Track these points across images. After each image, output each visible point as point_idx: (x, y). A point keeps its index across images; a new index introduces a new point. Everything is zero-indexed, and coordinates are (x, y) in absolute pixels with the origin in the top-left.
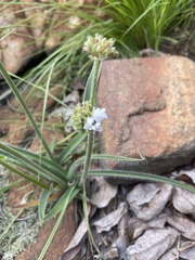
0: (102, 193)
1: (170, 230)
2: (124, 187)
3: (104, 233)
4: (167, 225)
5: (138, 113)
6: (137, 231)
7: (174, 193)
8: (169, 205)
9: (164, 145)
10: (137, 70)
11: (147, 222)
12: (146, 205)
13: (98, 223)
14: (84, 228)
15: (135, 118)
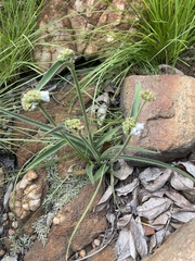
0: (122, 170)
1: (166, 199)
2: (138, 168)
3: (122, 196)
4: (165, 196)
5: (154, 119)
6: (144, 198)
7: (172, 175)
8: (168, 184)
9: (170, 143)
10: (156, 85)
11: (152, 192)
12: (152, 182)
13: (119, 190)
14: (110, 191)
15: (152, 122)
